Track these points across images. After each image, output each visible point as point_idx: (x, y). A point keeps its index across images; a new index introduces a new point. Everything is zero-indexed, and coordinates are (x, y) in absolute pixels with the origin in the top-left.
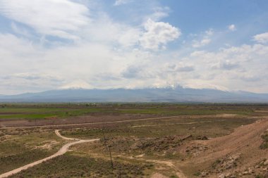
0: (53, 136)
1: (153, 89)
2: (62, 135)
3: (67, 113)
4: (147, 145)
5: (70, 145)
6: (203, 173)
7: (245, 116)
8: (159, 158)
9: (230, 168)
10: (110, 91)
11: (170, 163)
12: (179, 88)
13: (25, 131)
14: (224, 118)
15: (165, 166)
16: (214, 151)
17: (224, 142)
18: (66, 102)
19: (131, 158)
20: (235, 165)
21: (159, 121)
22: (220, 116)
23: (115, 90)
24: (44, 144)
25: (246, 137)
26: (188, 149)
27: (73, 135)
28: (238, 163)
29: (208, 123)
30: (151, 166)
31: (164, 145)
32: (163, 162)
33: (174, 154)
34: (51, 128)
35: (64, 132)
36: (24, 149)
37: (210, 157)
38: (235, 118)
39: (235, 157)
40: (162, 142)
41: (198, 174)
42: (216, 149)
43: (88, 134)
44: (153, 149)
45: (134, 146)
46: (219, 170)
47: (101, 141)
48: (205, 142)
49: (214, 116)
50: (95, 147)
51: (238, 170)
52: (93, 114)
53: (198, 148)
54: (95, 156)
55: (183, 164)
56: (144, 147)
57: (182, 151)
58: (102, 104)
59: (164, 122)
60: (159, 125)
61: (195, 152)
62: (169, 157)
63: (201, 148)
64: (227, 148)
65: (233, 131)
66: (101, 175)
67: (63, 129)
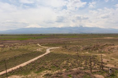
2: (42, 46)
3: (35, 38)
4: (88, 48)
10: (49, 28)
11: (104, 55)
13: (23, 44)
19: (83, 53)
21: (80, 41)
26: (109, 49)
27: (46, 46)
29: (103, 41)
30: (96, 56)
31: (96, 48)
33: (102, 51)
34: (34, 43)
40: (94, 47)
44: (91, 50)
50: (62, 50)
52: (47, 38)
54: (65, 53)
57: (106, 50)
60: (82, 42)
61: (113, 50)
63: (115, 49)
66: (77, 60)
67: (40, 44)
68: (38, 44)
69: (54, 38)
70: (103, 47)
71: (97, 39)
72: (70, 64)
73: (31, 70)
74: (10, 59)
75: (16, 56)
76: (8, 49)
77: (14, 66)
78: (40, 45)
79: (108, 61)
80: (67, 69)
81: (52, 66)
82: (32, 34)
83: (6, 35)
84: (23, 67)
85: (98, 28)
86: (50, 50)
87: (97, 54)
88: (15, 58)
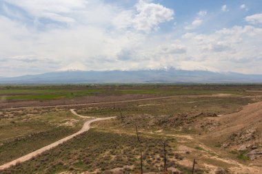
0: (70, 115)
1: (147, 71)
2: (79, 113)
3: (72, 94)
4: (163, 122)
5: (90, 122)
6: (224, 145)
7: (240, 96)
8: (177, 133)
9: (249, 140)
11: (189, 137)
12: (172, 69)
13: (43, 110)
14: (221, 98)
15: (185, 139)
16: (228, 127)
17: (235, 118)
18: (65, 83)
19: (151, 133)
20: (253, 137)
21: (161, 101)
22: (215, 96)
23: (111, 72)
24: (66, 121)
25: (256, 113)
26: (203, 125)
27: (87, 113)
28: (256, 136)
29: (207, 102)
30: (173, 140)
31: (179, 121)
32: (182, 136)
33: (190, 129)
34: (66, 107)
35: (79, 111)
36: (49, 126)
37: (226, 131)
38: (230, 98)
39: (252, 131)
40: (177, 119)
41: (220, 146)
42: (228, 124)
43: (102, 113)
44: (169, 125)
45: (151, 123)
46: (239, 141)
47: (118, 119)
48: (217, 119)
49: (210, 96)
50: (115, 124)
51: (257, 141)
52: (96, 94)
53: (211, 124)
54: (117, 131)
55: (202, 138)
56: (160, 124)
57: (197, 127)
58: (100, 85)
59: (166, 102)
60: (163, 104)
61: (209, 127)
62: (186, 132)
63: (215, 124)
64: (239, 123)
65: (241, 109)
66: (133, 148)
67: (77, 109)
68: (72, 110)
69: (111, 94)
70: (192, 120)
71: (196, 97)
72: (114, 156)
73: (36, 170)
74: (5, 144)
75: (19, 137)
76: (7, 123)
77: (7, 161)
78: (74, 113)
79: (188, 153)
80: (103, 170)
81: (77, 161)
82: (70, 85)
83: (17, 88)
84: (24, 163)
85: (206, 72)
86: (91, 124)
87: (178, 136)
88: (17, 142)
